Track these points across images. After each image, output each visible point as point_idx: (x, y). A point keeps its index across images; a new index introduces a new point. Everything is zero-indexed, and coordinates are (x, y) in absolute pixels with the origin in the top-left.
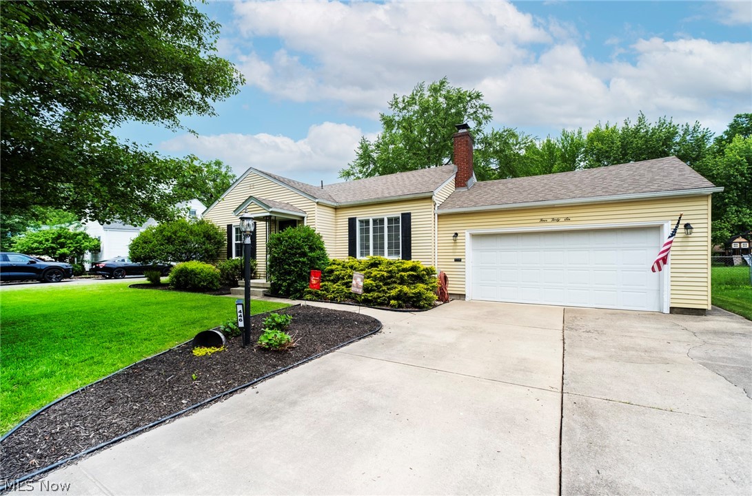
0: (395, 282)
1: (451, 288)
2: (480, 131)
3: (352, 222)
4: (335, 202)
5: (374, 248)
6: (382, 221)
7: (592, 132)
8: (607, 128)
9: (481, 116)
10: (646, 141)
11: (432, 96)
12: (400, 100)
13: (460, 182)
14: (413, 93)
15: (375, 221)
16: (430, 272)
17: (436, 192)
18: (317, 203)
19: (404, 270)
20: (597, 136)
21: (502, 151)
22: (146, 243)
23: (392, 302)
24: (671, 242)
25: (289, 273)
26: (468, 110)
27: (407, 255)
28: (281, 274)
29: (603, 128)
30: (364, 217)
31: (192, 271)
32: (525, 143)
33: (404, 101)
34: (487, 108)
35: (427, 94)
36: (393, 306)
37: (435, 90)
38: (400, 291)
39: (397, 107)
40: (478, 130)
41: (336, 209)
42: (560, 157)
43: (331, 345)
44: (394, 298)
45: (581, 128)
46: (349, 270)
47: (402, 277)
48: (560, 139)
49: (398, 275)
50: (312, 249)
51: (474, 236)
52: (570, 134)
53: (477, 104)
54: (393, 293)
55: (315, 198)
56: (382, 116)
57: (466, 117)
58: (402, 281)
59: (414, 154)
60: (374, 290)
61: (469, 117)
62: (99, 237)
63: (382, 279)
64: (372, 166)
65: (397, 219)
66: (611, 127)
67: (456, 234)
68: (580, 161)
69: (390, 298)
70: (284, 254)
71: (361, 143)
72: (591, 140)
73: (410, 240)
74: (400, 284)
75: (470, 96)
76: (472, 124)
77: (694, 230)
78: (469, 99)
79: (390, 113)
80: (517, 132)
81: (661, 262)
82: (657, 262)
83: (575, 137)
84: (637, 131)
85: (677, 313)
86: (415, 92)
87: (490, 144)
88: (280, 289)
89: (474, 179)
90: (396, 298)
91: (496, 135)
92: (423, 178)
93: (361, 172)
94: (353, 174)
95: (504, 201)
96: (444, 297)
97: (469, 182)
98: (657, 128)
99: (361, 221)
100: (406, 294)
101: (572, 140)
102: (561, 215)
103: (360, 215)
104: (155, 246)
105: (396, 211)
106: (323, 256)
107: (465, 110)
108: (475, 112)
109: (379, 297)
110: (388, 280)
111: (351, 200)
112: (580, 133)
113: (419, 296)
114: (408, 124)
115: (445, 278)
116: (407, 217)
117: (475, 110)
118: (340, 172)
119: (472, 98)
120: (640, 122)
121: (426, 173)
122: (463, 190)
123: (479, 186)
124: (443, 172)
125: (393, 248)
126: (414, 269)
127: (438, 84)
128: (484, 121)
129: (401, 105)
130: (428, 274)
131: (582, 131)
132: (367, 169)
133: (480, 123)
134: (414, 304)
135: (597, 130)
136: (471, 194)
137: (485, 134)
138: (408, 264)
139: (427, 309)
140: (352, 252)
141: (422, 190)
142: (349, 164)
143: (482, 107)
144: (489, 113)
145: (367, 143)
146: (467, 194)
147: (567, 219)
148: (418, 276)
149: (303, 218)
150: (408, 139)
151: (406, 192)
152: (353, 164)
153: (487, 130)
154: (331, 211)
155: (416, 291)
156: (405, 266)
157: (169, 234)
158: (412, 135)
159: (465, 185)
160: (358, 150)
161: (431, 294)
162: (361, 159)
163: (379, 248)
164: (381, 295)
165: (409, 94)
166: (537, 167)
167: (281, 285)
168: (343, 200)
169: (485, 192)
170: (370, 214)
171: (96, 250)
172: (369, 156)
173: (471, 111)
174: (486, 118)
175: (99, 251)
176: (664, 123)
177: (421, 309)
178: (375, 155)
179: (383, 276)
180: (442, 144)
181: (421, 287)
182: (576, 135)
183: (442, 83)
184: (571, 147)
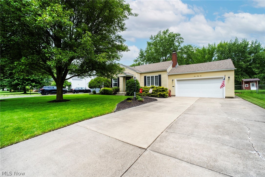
0: (158, 92)
1: (172, 94)
2: (180, 46)
3: (145, 77)
4: (140, 72)
5: (151, 84)
6: (153, 77)
7: (219, 44)
8: (224, 42)
9: (180, 41)
10: (238, 47)
11: (163, 35)
12: (153, 37)
13: (174, 66)
14: (157, 34)
15: (151, 77)
16: (166, 89)
17: (167, 69)
18: (137, 72)
19: (160, 89)
20: (221, 46)
21: (187, 52)
22: (93, 83)
23: (158, 96)
24: (224, 81)
25: (132, 90)
26: (176, 39)
27: (160, 85)
28: (130, 90)
29: (223, 43)
30: (148, 76)
31: (107, 90)
32: (195, 49)
33: (154, 37)
34: (182, 38)
35: (162, 34)
36: (158, 97)
37: (165, 33)
38: (160, 93)
39: (152, 39)
40: (179, 46)
41: (141, 74)
42: (208, 53)
43: (149, 102)
44: (158, 95)
45: (215, 43)
46: (146, 89)
47: (160, 90)
48: (208, 47)
49: (159, 90)
50: (137, 84)
51: (177, 80)
52: (211, 45)
53: (178, 37)
54: (158, 94)
55: (136, 71)
56: (148, 42)
57: (175, 42)
58: (160, 91)
59: (158, 54)
60: (153, 93)
61: (176, 42)
62: (71, 82)
63: (155, 91)
64: (144, 58)
65: (157, 76)
66: (226, 42)
67: (173, 80)
68: (215, 54)
69: (157, 95)
70: (131, 85)
71: (141, 51)
72: (219, 47)
73: (161, 82)
74: (159, 92)
75: (176, 35)
76: (177, 44)
77: (230, 78)
78: (176, 36)
79: (150, 41)
80: (192, 46)
81: (222, 86)
82: (221, 86)
83: (213, 46)
84: (235, 43)
85: (227, 98)
86: (158, 34)
87: (183, 50)
88: (129, 94)
89: (178, 65)
90: (159, 95)
91: (185, 47)
92: (163, 65)
93: (140, 60)
94: (138, 61)
95: (185, 71)
96: (170, 96)
97: (176, 66)
98: (242, 42)
99: (148, 77)
100: (161, 94)
101: (212, 47)
102: (199, 75)
103: (147, 75)
104: (96, 84)
105: (157, 74)
106: (139, 86)
107: (175, 39)
108: (178, 40)
109: (155, 95)
110: (157, 91)
111: (144, 71)
112: (215, 45)
113: (164, 94)
114: (155, 44)
115: (170, 91)
116: (160, 76)
117: (178, 39)
118: (134, 60)
119: (177, 36)
120: (236, 40)
121: (164, 63)
122: (174, 68)
123: (179, 67)
124: (169, 63)
125: (156, 84)
126: (163, 88)
127: (166, 31)
128: (181, 43)
129: (153, 39)
130: (166, 90)
131: (216, 44)
132: (142, 59)
133: (179, 43)
134: (163, 96)
135: (221, 44)
136: (177, 69)
137: (181, 47)
138: (161, 87)
139: (166, 98)
140: (145, 85)
141: (164, 69)
142: (137, 58)
143: (180, 38)
144: (183, 40)
145: (142, 51)
146: (175, 69)
147: (201, 76)
148: (164, 90)
149: (133, 76)
150: (156, 49)
151: (160, 69)
152: (138, 58)
153: (182, 45)
154: (139, 74)
155: (164, 93)
156: (160, 88)
157: (99, 81)
158: (157, 48)
159: (175, 67)
160: (139, 53)
161: (167, 94)
162: (140, 56)
163: (152, 84)
164: (155, 94)
165: (156, 35)
166: (200, 56)
167: (130, 93)
168: (142, 71)
169: (180, 69)
170: (150, 75)
171: (70, 86)
172: (143, 55)
173: (177, 39)
174: (182, 42)
175: (71, 86)
176: (245, 41)
177: (165, 97)
178: (145, 54)
179: (155, 90)
180: (167, 51)
181: (165, 93)
182: (213, 45)
183: (167, 31)
184: (212, 50)
